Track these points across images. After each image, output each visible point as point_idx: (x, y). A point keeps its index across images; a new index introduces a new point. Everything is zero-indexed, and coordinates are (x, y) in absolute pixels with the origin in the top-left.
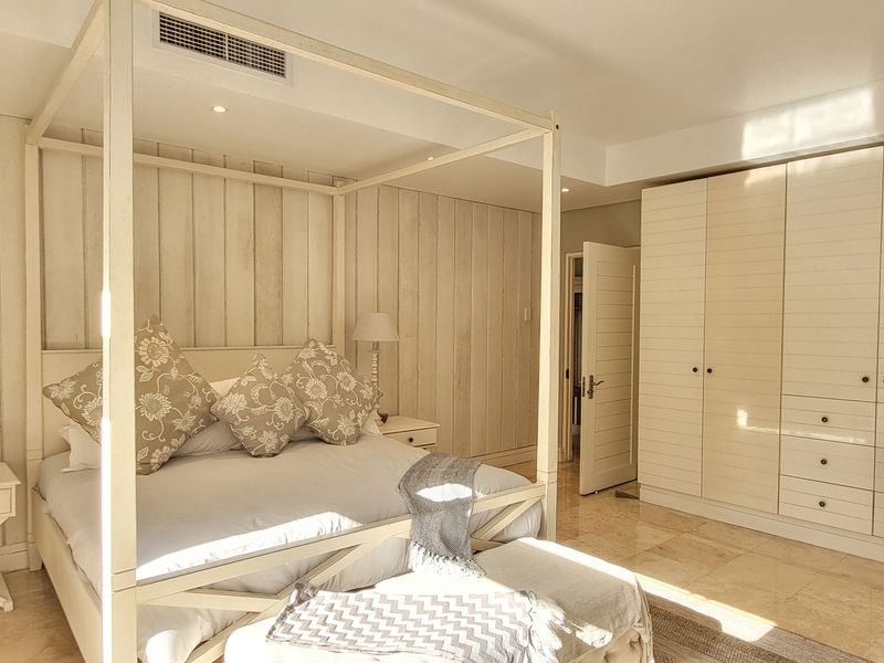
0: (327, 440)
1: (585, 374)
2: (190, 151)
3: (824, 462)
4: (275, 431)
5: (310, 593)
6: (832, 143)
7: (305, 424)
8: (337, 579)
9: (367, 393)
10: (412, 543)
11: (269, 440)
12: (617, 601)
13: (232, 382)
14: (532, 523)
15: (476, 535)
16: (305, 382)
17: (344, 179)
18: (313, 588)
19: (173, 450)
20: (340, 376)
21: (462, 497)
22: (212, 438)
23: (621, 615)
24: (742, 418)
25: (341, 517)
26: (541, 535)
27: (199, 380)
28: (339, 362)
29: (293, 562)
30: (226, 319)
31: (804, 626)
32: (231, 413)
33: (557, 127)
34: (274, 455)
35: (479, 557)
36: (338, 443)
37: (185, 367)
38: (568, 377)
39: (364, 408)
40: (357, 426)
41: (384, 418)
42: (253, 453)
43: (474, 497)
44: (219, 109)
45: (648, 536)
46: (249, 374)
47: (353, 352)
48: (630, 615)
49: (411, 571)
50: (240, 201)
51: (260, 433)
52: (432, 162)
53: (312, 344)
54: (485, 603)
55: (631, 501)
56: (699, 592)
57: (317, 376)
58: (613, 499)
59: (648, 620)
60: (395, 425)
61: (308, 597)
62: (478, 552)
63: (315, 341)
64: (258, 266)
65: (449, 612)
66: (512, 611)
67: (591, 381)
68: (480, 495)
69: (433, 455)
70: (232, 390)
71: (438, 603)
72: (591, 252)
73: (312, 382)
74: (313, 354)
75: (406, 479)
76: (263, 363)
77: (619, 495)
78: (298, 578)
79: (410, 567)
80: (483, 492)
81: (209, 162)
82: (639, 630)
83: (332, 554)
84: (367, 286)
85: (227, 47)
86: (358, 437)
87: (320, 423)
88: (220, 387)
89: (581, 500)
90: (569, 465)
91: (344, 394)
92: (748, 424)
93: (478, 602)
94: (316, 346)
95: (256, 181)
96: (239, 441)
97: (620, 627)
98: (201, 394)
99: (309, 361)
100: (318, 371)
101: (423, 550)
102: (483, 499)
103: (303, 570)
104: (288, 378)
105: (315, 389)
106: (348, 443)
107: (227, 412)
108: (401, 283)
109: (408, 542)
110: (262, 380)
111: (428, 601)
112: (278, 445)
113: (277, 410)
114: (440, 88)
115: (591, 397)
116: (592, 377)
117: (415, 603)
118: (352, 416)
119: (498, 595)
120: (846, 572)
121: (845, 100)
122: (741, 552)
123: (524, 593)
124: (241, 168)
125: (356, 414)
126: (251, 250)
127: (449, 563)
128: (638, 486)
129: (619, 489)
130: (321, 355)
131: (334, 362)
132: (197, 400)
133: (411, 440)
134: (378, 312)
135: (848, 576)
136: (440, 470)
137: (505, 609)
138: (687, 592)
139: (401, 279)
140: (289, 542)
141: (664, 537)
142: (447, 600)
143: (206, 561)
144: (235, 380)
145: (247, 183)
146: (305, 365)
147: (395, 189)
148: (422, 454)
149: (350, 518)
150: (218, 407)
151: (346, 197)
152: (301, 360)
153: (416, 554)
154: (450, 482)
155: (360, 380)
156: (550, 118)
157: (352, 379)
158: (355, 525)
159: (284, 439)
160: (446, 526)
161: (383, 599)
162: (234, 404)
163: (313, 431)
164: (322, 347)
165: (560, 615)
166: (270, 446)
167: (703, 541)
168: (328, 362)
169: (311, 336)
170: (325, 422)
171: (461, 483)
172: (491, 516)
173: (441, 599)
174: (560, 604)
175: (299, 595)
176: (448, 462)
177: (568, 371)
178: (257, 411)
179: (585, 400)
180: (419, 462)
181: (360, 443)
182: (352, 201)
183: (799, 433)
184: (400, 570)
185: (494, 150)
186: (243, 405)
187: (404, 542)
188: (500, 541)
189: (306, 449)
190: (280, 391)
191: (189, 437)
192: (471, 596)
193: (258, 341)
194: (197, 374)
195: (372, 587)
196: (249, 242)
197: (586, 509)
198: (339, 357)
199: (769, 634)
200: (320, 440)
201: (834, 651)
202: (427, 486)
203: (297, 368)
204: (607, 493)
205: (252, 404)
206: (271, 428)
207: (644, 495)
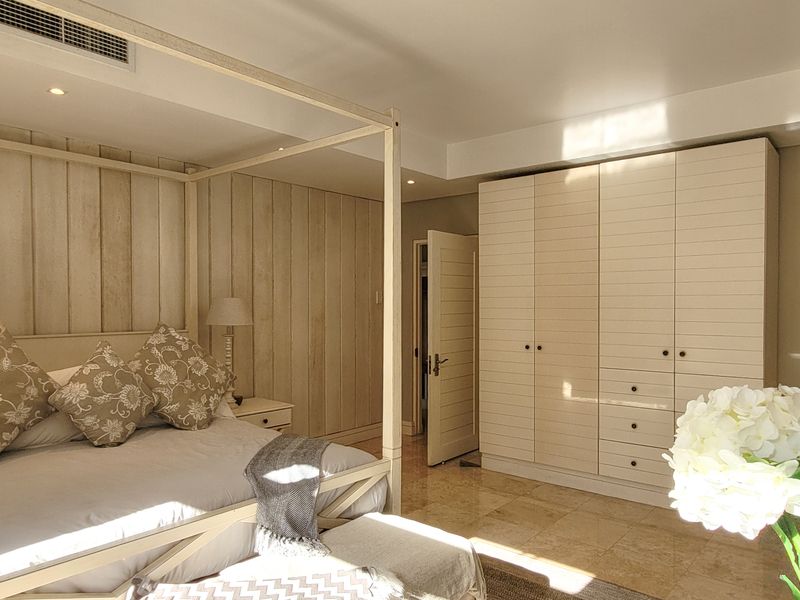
0: (177, 426)
1: (431, 353)
2: (29, 133)
3: (634, 426)
4: (120, 419)
5: (148, 588)
6: (635, 147)
7: (154, 411)
8: (179, 570)
9: (220, 376)
10: (258, 527)
11: (113, 429)
12: (453, 570)
13: (73, 371)
14: (378, 498)
15: (324, 514)
16: (155, 368)
17: (197, 166)
18: (152, 582)
19: (5, 444)
20: (191, 361)
21: (308, 477)
22: (51, 430)
23: (457, 582)
24: (567, 390)
25: (184, 506)
26: (386, 509)
27: (35, 370)
28: (190, 347)
29: (129, 557)
30: (69, 306)
31: (618, 575)
32: (71, 402)
33: (397, 124)
34: (119, 444)
35: (326, 536)
36: (189, 428)
37: (19, 356)
38: (417, 356)
39: (216, 392)
40: (209, 411)
41: (239, 401)
42: (96, 443)
43: (321, 476)
44: (57, 91)
45: (488, 501)
46: (92, 362)
47: (206, 337)
48: (465, 581)
49: (257, 555)
50: (85, 185)
51: (103, 423)
52: (282, 152)
53: (162, 330)
54: (328, 583)
55: (474, 469)
56: (530, 552)
57: (166, 361)
58: (458, 469)
59: (482, 584)
60: (249, 407)
61: (146, 592)
62: (325, 530)
63: (165, 326)
64: (104, 251)
65: (292, 595)
66: (354, 587)
67: (437, 359)
68: (327, 475)
69: (284, 436)
70: (73, 380)
71: (282, 587)
72: (435, 239)
73: (162, 368)
74: (163, 339)
75: (255, 461)
76: (108, 350)
77: (463, 464)
78: (136, 572)
79: (256, 551)
80: (330, 472)
81: (50, 145)
82: (474, 594)
83: (174, 545)
84: (221, 271)
85: (63, 29)
86: (210, 421)
87: (170, 408)
88: (59, 376)
89: (429, 470)
90: (419, 438)
91: (195, 379)
92: (573, 395)
93: (321, 582)
94: (167, 332)
95: (102, 165)
96: (81, 431)
97: (456, 593)
98: (37, 385)
99: (159, 347)
100: (168, 357)
101: (269, 533)
102: (331, 478)
103: (142, 563)
104: (137, 364)
105: (165, 375)
106: (199, 428)
107: (66, 402)
108: (256, 268)
109: (254, 526)
110: (105, 367)
111: (271, 585)
112: (124, 434)
113: (123, 397)
114: (283, 83)
115: (437, 374)
116: (437, 355)
117: (258, 588)
118: (204, 400)
119: (340, 573)
120: (654, 524)
121: (644, 112)
122: (568, 511)
123: (365, 570)
124: (86, 151)
125: (208, 398)
126: (97, 236)
127: (295, 544)
128: (480, 455)
129: (463, 459)
130: (171, 341)
131: (185, 347)
132: (33, 391)
133: (266, 421)
134: (233, 296)
135: (655, 526)
136: (288, 452)
137: (348, 586)
138: (520, 552)
139: (256, 264)
140: (126, 536)
141: (502, 501)
142: (290, 582)
143: (31, 563)
144: (77, 368)
145: (92, 167)
146: (155, 351)
147: (248, 178)
148: (274, 435)
149: (192, 506)
150: (56, 397)
151: (198, 183)
152: (151, 346)
153: (262, 538)
154: (298, 463)
155: (212, 364)
156: (390, 116)
157: (204, 364)
158: (199, 513)
159: (131, 427)
160: (293, 507)
161: (226, 586)
162: (75, 394)
163: (162, 417)
164: (173, 332)
165: (399, 588)
166: (115, 436)
167: (537, 502)
168: (179, 347)
169: (163, 321)
170: (175, 407)
171: (309, 463)
172: (338, 494)
173: (285, 582)
174: (400, 577)
175: (136, 590)
176: (298, 442)
177: (417, 350)
178: (101, 400)
179: (431, 377)
180: (270, 444)
181: (211, 428)
182: (204, 187)
183: (614, 402)
184: (246, 555)
185: (340, 144)
186: (84, 395)
187: (250, 527)
188: (348, 517)
189: (155, 435)
190: (126, 378)
191: (23, 429)
192: (315, 576)
193: (105, 328)
194: (33, 364)
195: (216, 575)
196: (95, 227)
197: (434, 479)
198: (191, 343)
199: (590, 585)
200: (170, 426)
201: (642, 596)
202: (275, 469)
203: (145, 353)
204: (453, 463)
205: (94, 392)
206: (116, 417)
207: (486, 463)
